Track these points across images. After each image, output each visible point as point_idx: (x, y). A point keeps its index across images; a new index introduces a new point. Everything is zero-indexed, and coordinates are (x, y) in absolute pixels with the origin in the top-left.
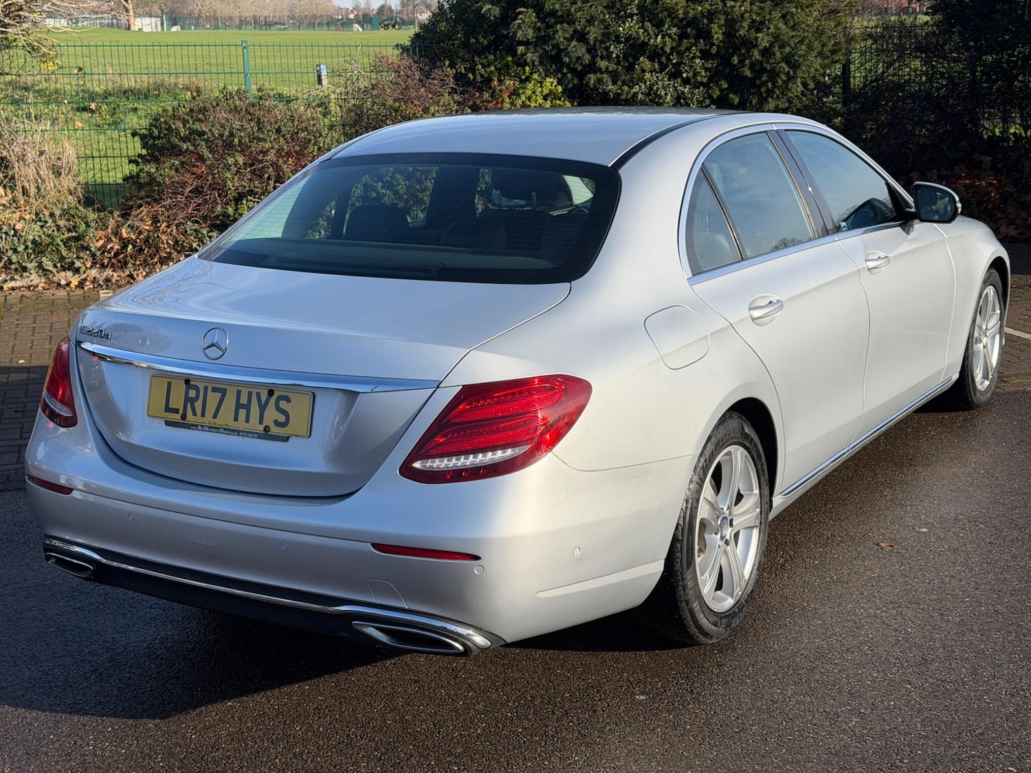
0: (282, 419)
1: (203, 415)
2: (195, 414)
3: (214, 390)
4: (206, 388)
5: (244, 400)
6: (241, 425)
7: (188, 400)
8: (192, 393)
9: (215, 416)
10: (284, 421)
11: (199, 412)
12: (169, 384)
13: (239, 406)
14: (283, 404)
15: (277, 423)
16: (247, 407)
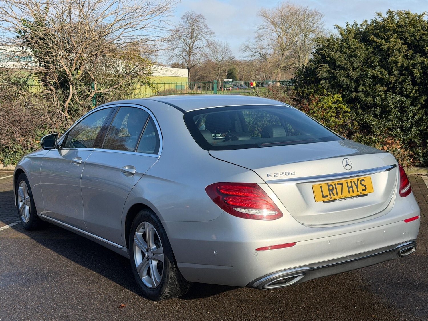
0: (364, 188)
1: (337, 195)
2: (334, 195)
3: (338, 184)
4: (335, 184)
5: (350, 185)
6: (352, 194)
7: (330, 191)
8: (331, 188)
9: (342, 194)
10: (365, 188)
11: (335, 194)
12: (321, 187)
13: (349, 188)
14: (363, 183)
15: (363, 190)
16: (352, 187)
